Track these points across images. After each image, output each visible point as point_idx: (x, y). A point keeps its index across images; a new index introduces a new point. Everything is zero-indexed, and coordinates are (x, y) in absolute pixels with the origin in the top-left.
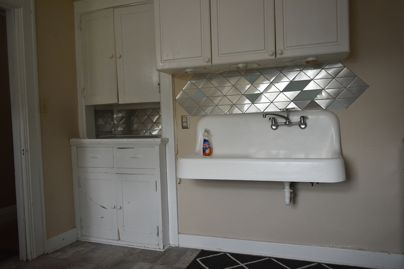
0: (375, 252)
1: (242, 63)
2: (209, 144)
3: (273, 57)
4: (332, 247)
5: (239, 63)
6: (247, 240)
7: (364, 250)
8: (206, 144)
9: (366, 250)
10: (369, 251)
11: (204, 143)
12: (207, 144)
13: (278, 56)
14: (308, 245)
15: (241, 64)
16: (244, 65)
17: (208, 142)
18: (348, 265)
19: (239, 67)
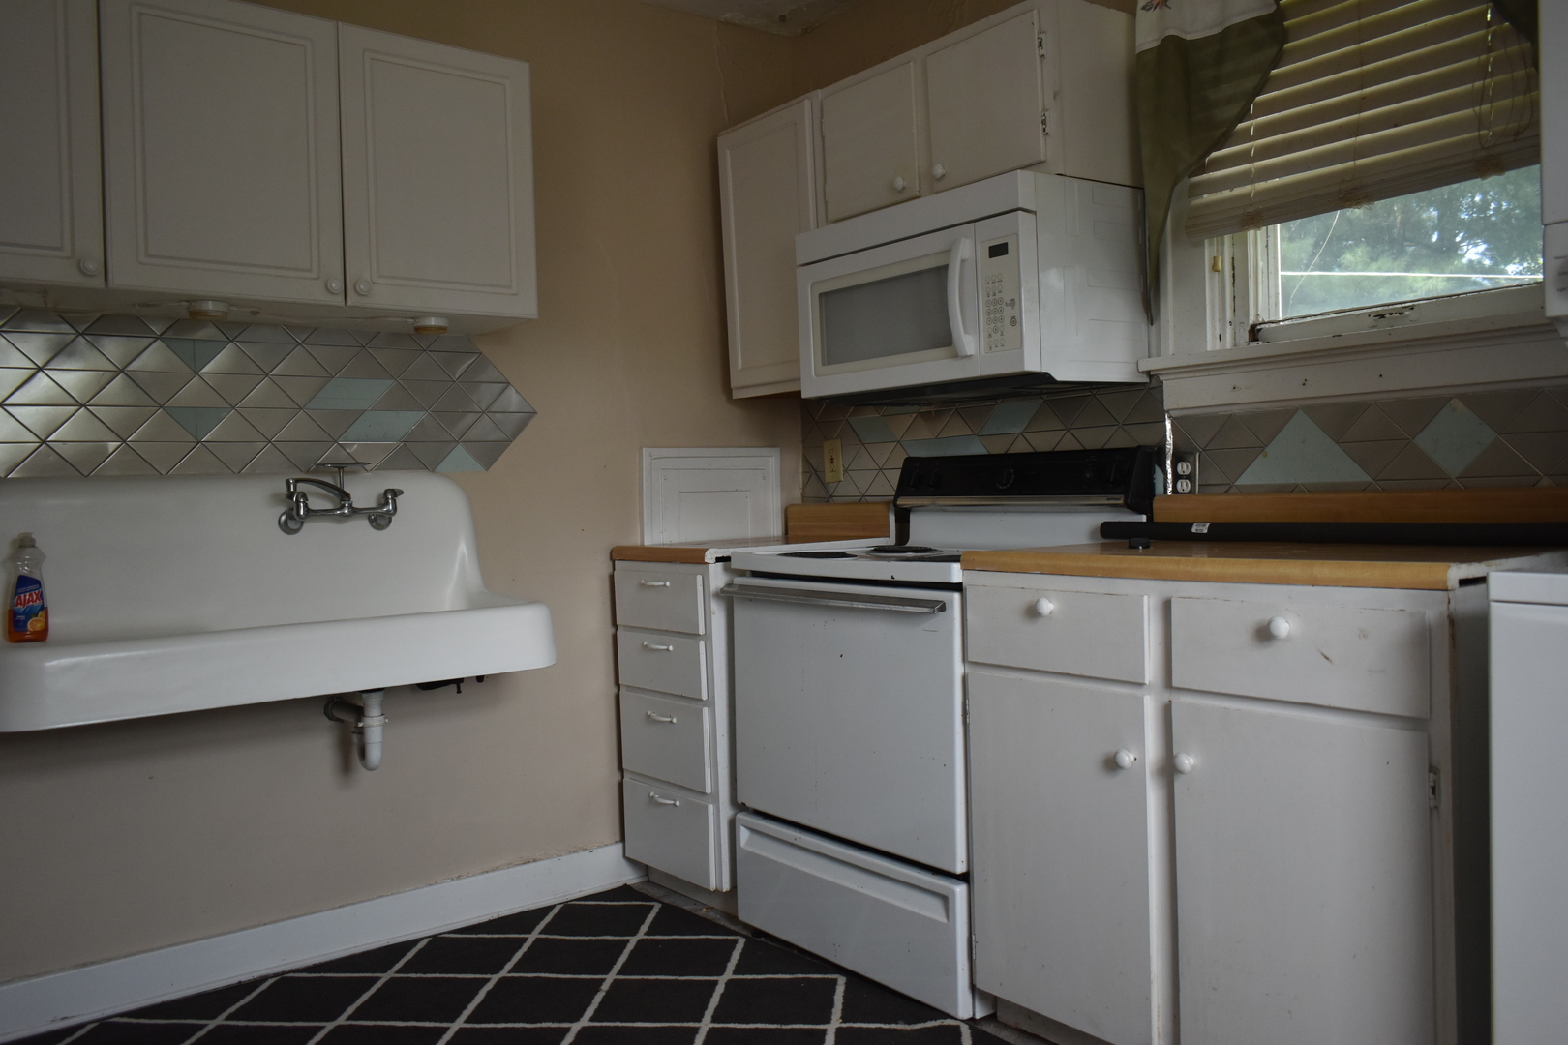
0: (562, 858)
1: (215, 299)
2: (41, 596)
3: (339, 300)
4: (459, 877)
5: (206, 299)
6: (184, 943)
7: (535, 861)
8: (31, 595)
9: (540, 860)
10: (547, 859)
11: (20, 590)
12: (36, 595)
13: (352, 300)
14: (392, 894)
15: (210, 302)
16: (221, 307)
17: (40, 587)
18: (502, 915)
19: (208, 311)
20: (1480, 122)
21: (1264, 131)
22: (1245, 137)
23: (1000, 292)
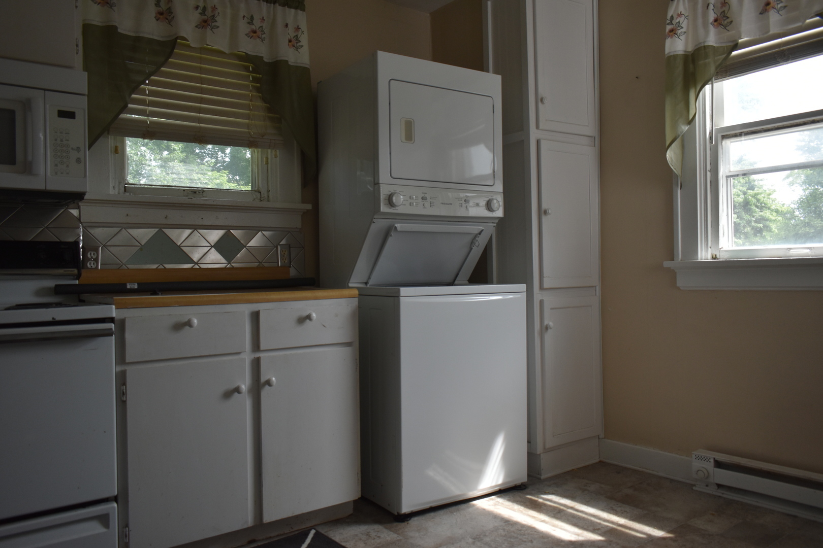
20: (248, 126)
21: (152, 93)
22: (143, 92)
23: (68, 140)
